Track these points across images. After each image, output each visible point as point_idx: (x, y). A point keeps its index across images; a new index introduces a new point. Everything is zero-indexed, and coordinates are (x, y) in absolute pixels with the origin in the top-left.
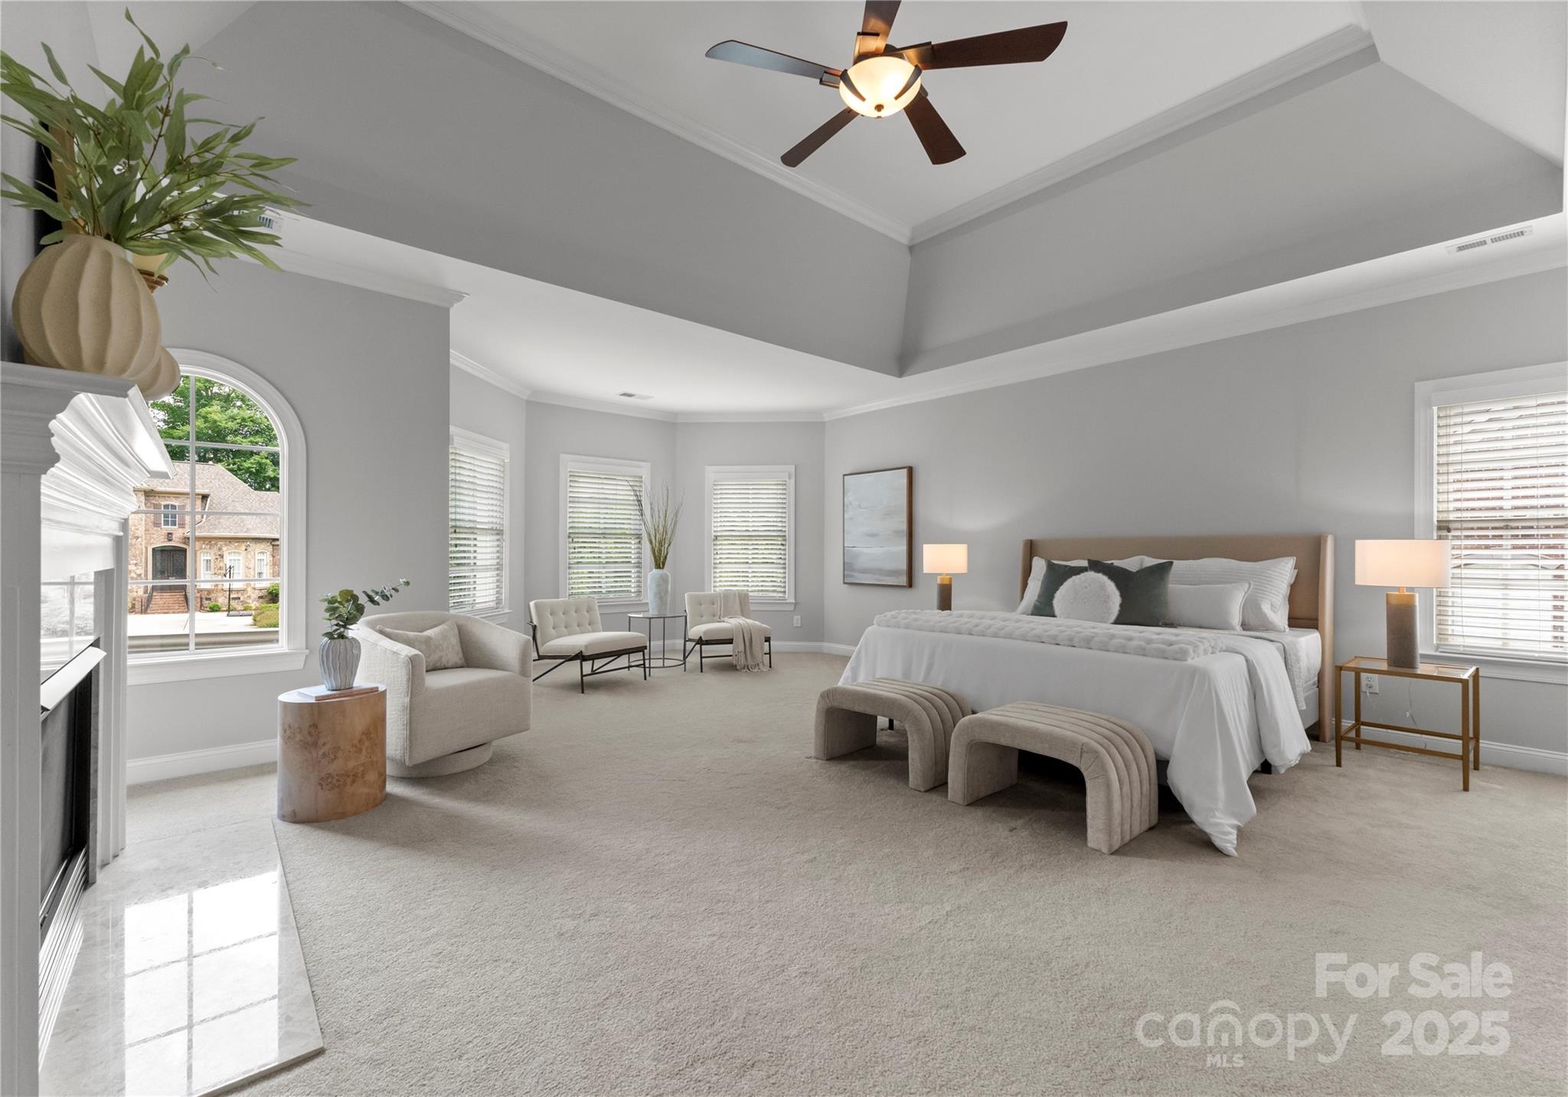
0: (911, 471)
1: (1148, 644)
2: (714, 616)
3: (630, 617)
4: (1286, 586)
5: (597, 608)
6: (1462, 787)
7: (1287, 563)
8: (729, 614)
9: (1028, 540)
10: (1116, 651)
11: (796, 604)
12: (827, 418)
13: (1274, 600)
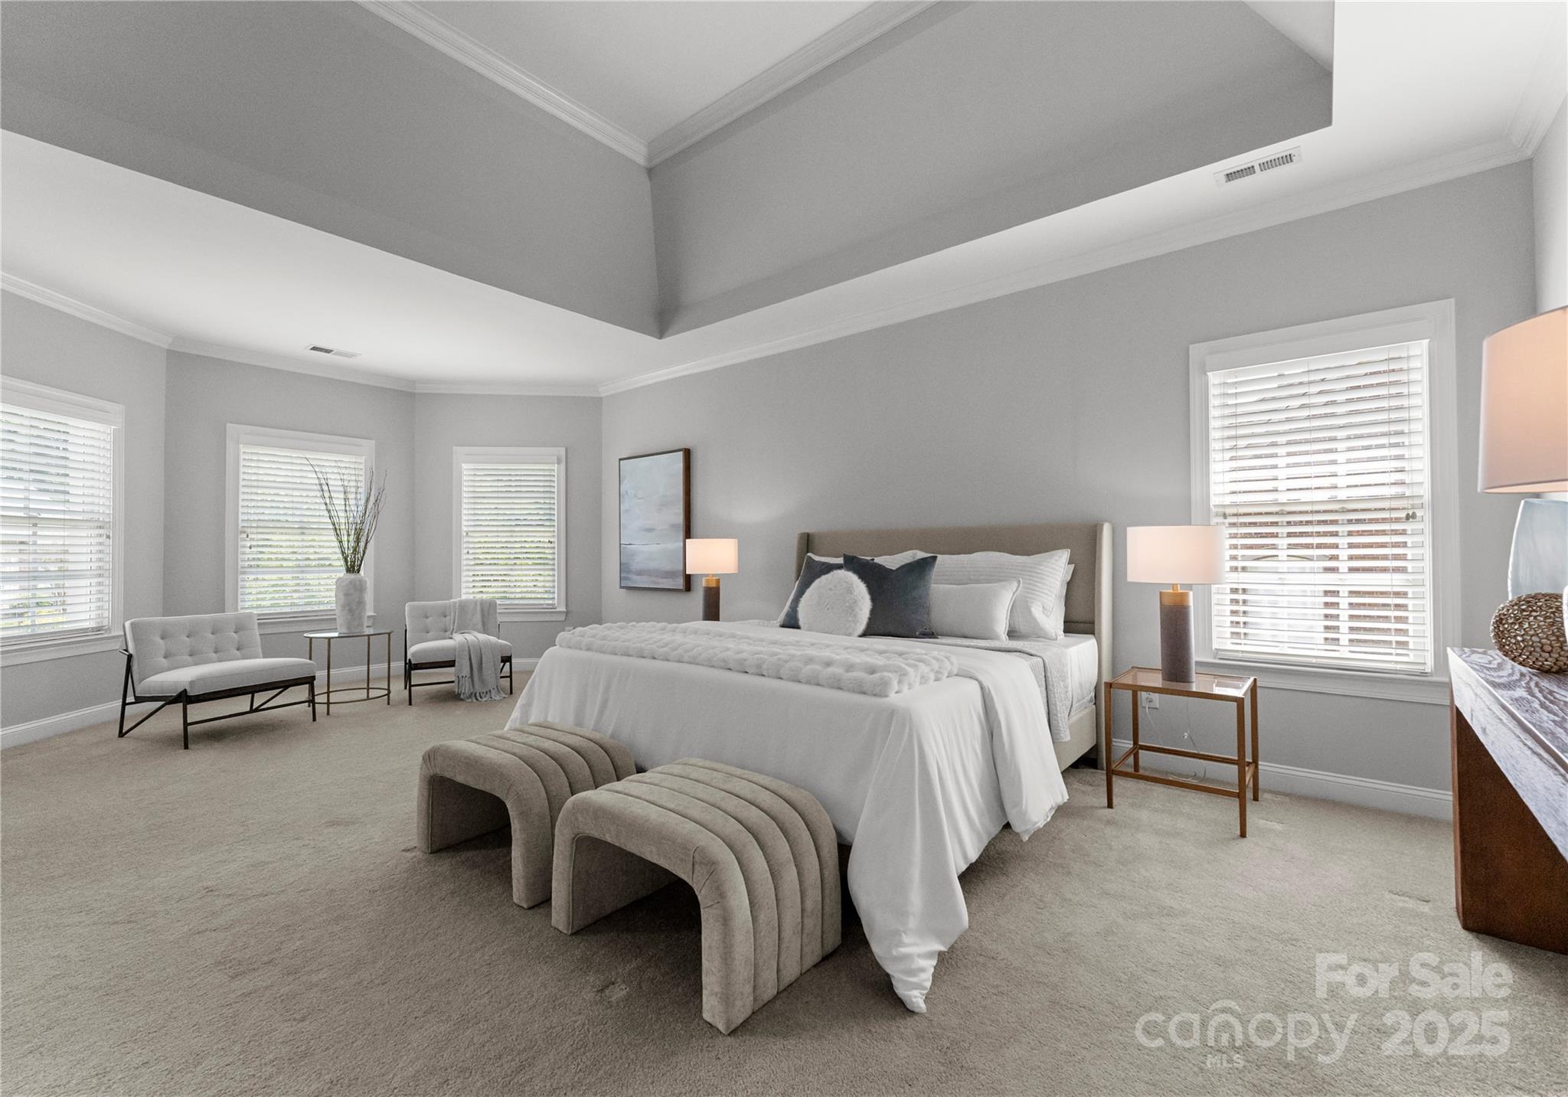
0: (687, 454)
1: (847, 671)
2: (446, 631)
3: (311, 638)
4: (1059, 584)
5: (256, 626)
6: (1238, 832)
7: (1060, 557)
8: (462, 628)
9: (804, 533)
10: (808, 682)
11: (567, 613)
12: (604, 391)
13: (1045, 601)
